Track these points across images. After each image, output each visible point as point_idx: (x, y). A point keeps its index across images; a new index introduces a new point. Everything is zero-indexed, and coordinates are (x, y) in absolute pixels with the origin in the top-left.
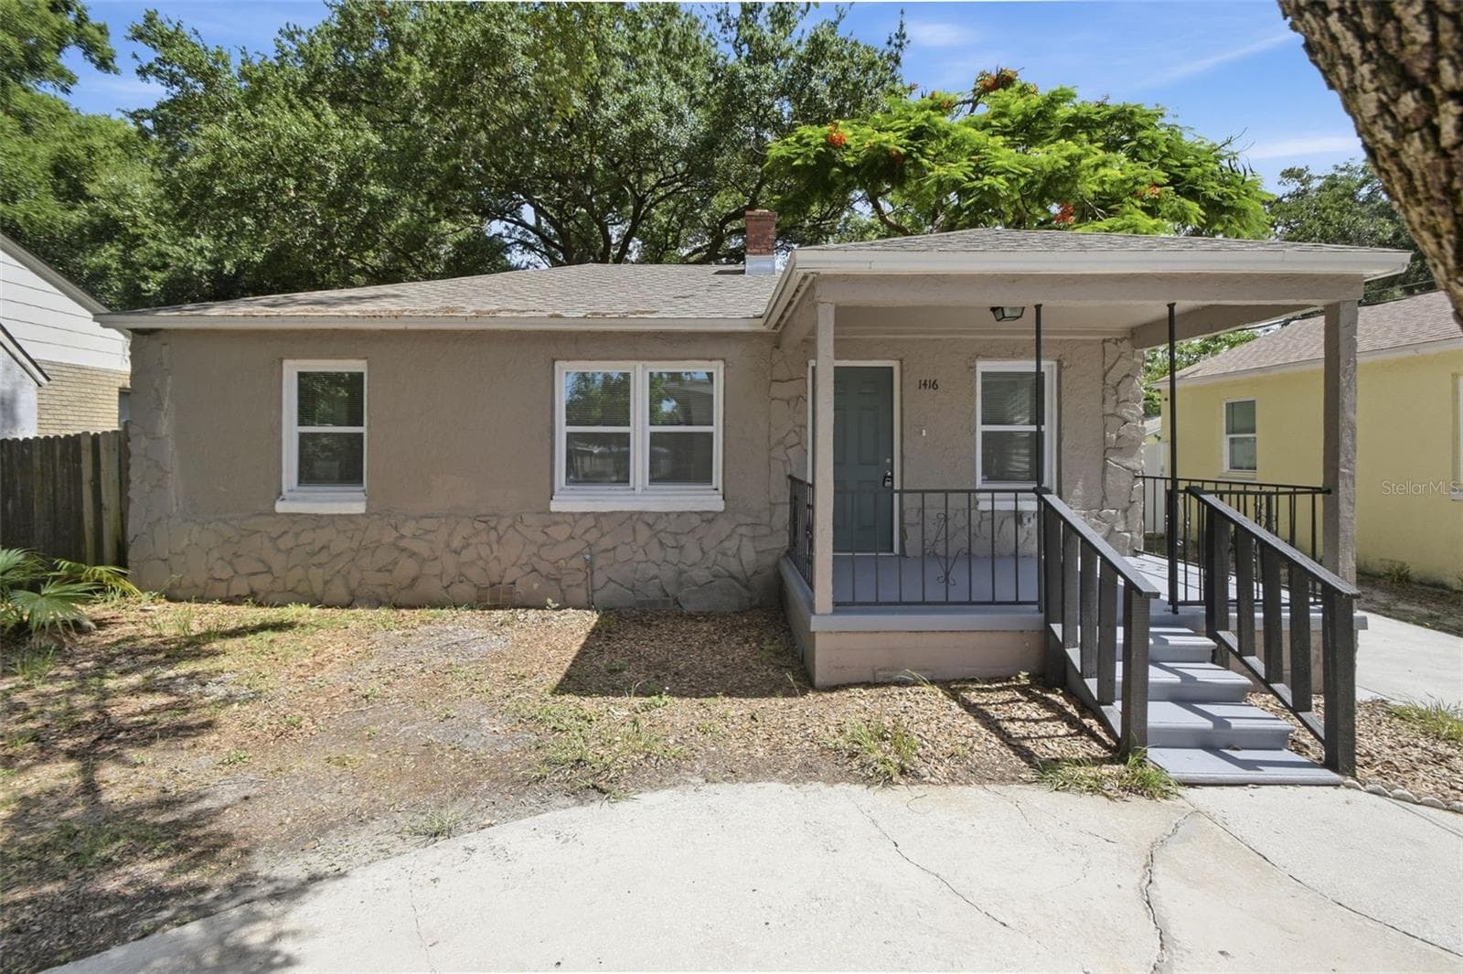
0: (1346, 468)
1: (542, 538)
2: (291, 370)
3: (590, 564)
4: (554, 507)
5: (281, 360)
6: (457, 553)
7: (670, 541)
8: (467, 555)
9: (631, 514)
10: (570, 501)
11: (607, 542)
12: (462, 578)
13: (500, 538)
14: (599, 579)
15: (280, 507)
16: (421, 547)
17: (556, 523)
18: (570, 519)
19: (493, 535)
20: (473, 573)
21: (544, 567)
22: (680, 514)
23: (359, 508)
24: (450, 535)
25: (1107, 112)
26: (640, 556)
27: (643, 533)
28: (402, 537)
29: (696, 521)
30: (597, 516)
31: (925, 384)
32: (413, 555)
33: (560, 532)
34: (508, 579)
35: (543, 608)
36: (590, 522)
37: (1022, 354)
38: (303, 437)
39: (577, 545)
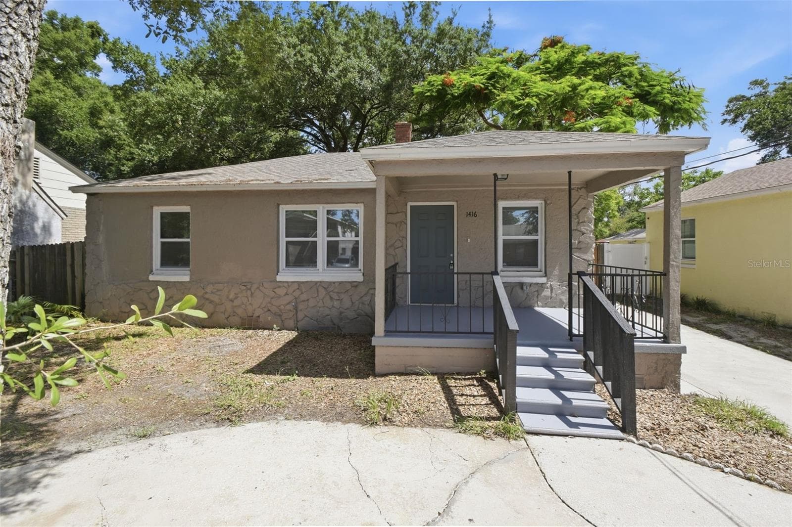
0: (674, 261)
1: (273, 294)
2: (157, 211)
3: (296, 308)
4: (279, 278)
5: (152, 207)
6: (232, 301)
7: (335, 296)
8: (236, 303)
9: (316, 283)
10: (287, 275)
11: (304, 297)
12: (235, 314)
13: (252, 294)
14: (301, 315)
15: (151, 278)
16: (216, 298)
17: (279, 287)
18: (286, 285)
19: (249, 293)
20: (240, 311)
21: (274, 309)
22: (341, 283)
23: (186, 279)
24: (229, 291)
25: (604, 58)
26: (320, 304)
27: (322, 292)
28: (206, 293)
29: (349, 286)
30: (299, 283)
31: (470, 214)
32: (211, 302)
33: (281, 291)
34: (256, 314)
35: (272, 330)
36: (296, 286)
37: (524, 197)
38: (163, 244)
39: (289, 298)
